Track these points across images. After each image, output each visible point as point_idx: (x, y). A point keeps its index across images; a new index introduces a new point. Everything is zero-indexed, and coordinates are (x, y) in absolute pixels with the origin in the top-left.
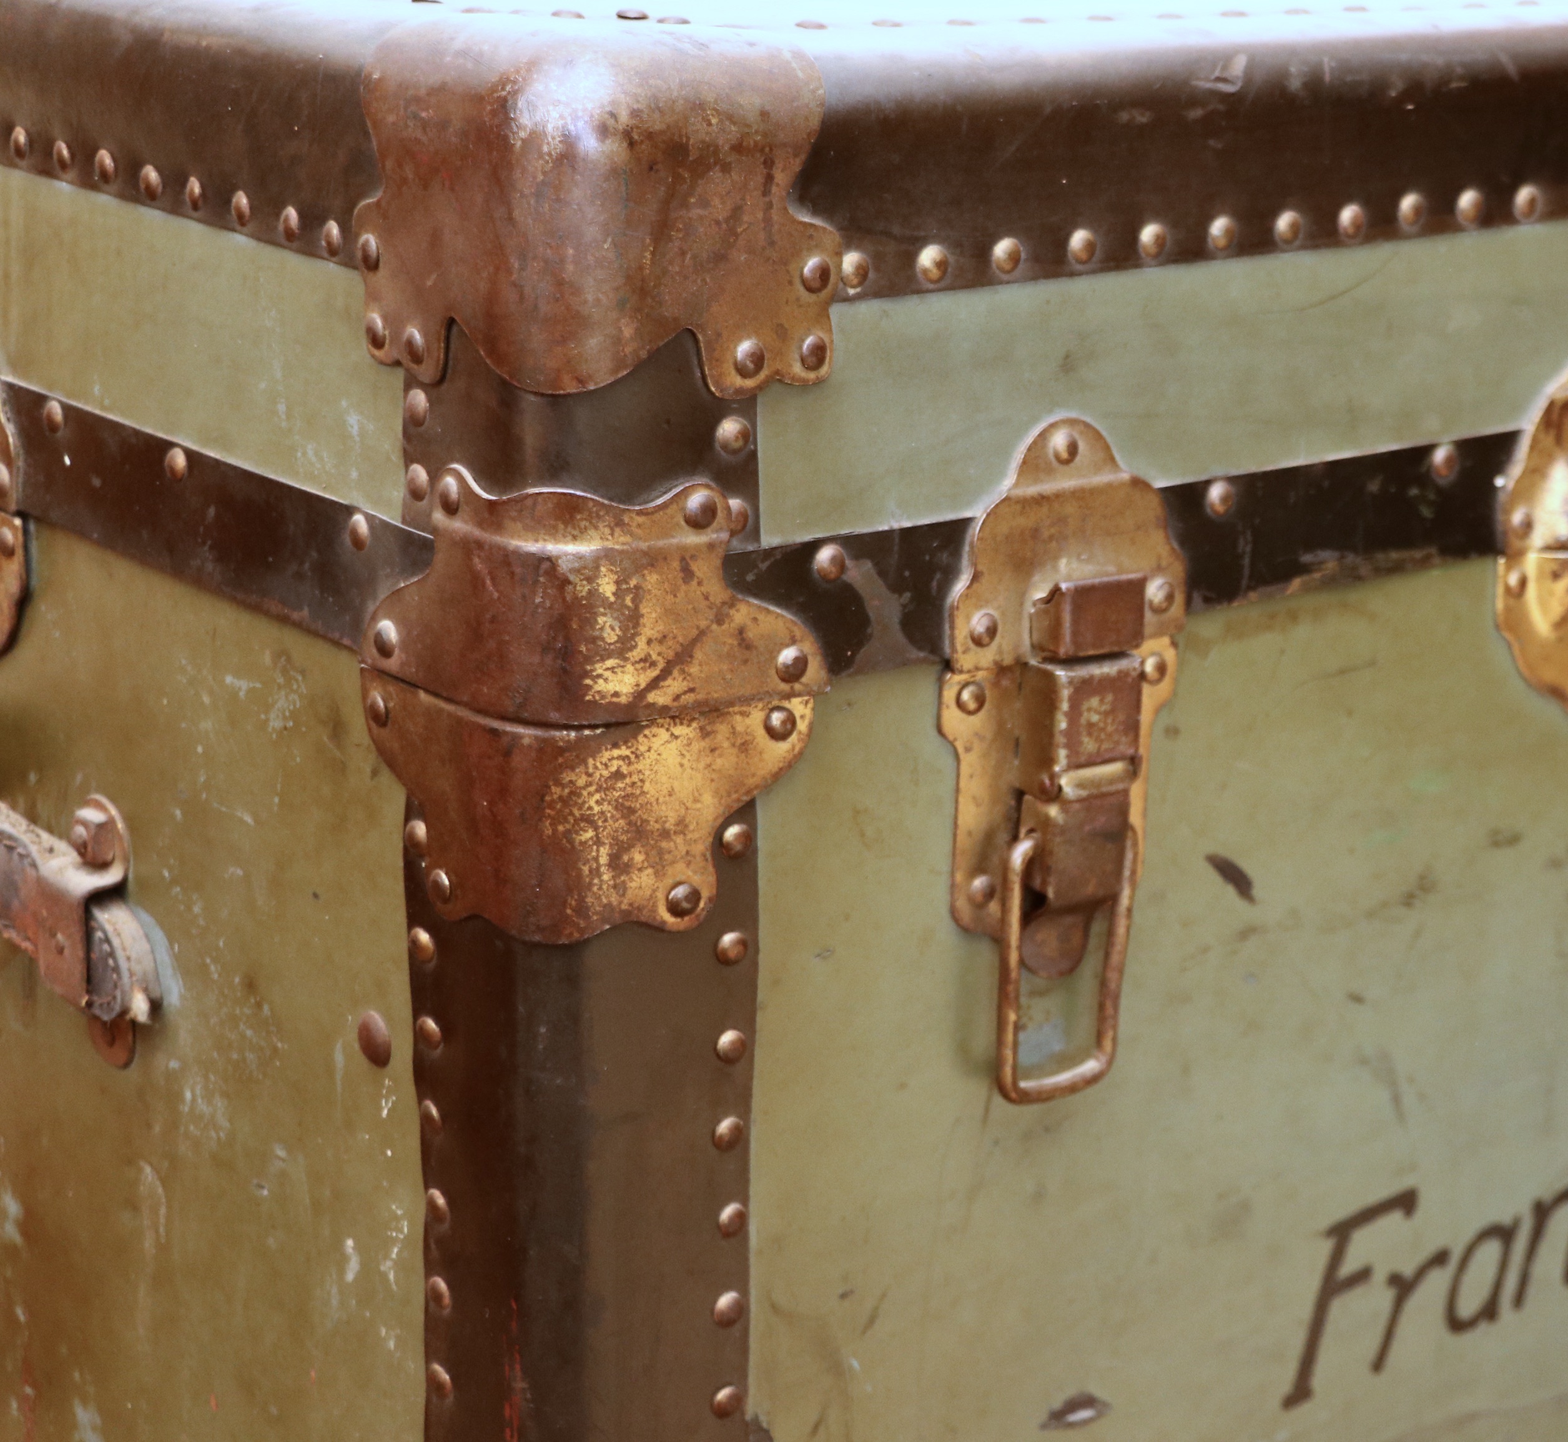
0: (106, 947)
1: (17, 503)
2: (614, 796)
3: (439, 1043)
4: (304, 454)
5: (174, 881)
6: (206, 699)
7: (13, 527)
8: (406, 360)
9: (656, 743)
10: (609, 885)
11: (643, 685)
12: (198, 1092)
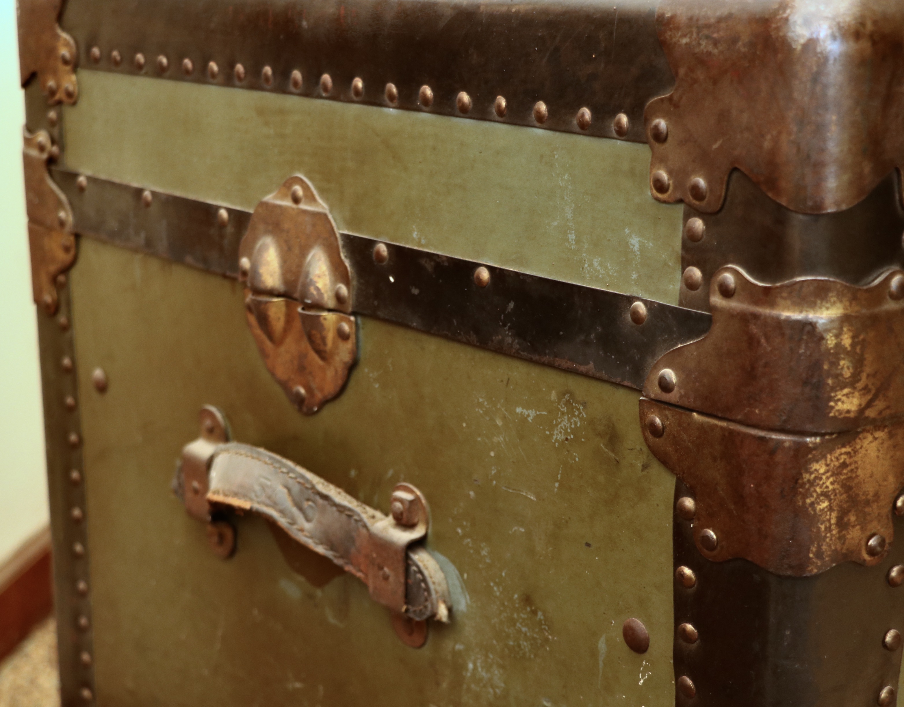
0: (419, 576)
1: (353, 308)
2: (841, 479)
3: (697, 639)
4: (591, 265)
5: (465, 536)
6: (499, 422)
7: (349, 321)
8: (690, 199)
9: (866, 443)
10: (836, 537)
11: (863, 404)
12: (479, 664)
